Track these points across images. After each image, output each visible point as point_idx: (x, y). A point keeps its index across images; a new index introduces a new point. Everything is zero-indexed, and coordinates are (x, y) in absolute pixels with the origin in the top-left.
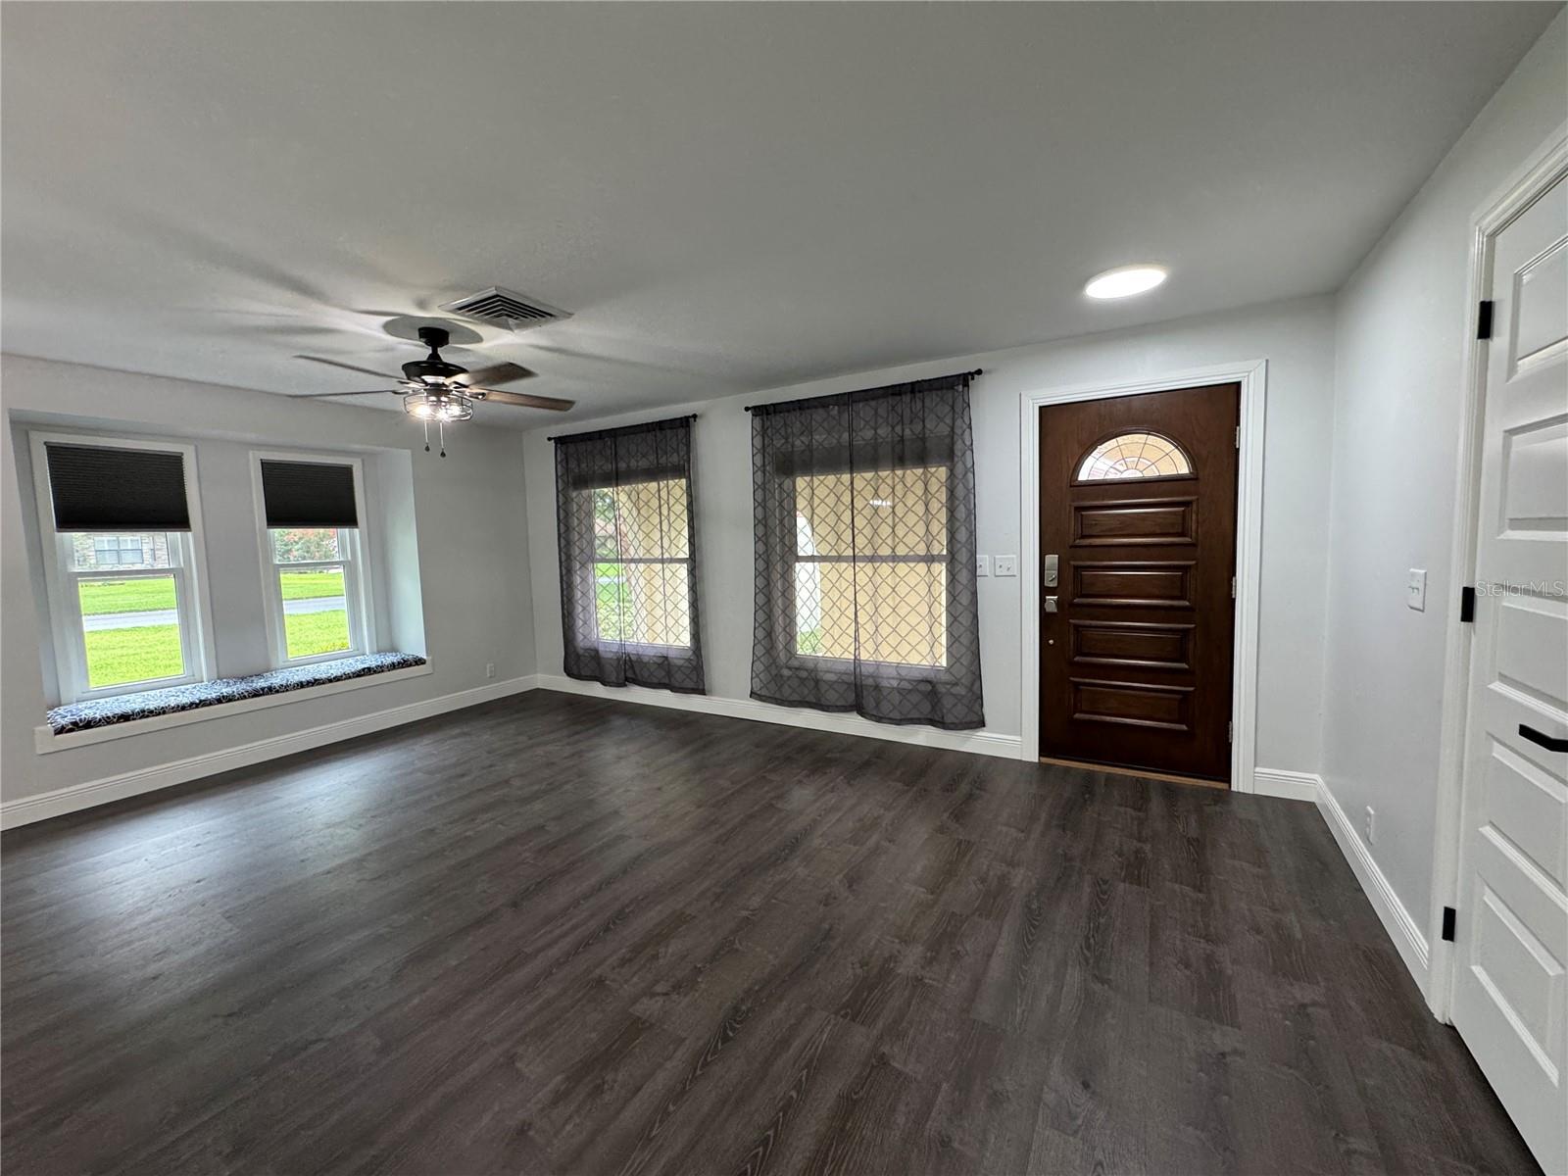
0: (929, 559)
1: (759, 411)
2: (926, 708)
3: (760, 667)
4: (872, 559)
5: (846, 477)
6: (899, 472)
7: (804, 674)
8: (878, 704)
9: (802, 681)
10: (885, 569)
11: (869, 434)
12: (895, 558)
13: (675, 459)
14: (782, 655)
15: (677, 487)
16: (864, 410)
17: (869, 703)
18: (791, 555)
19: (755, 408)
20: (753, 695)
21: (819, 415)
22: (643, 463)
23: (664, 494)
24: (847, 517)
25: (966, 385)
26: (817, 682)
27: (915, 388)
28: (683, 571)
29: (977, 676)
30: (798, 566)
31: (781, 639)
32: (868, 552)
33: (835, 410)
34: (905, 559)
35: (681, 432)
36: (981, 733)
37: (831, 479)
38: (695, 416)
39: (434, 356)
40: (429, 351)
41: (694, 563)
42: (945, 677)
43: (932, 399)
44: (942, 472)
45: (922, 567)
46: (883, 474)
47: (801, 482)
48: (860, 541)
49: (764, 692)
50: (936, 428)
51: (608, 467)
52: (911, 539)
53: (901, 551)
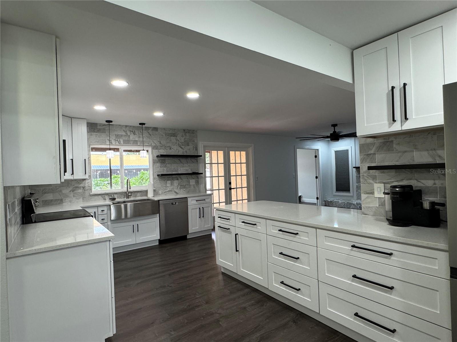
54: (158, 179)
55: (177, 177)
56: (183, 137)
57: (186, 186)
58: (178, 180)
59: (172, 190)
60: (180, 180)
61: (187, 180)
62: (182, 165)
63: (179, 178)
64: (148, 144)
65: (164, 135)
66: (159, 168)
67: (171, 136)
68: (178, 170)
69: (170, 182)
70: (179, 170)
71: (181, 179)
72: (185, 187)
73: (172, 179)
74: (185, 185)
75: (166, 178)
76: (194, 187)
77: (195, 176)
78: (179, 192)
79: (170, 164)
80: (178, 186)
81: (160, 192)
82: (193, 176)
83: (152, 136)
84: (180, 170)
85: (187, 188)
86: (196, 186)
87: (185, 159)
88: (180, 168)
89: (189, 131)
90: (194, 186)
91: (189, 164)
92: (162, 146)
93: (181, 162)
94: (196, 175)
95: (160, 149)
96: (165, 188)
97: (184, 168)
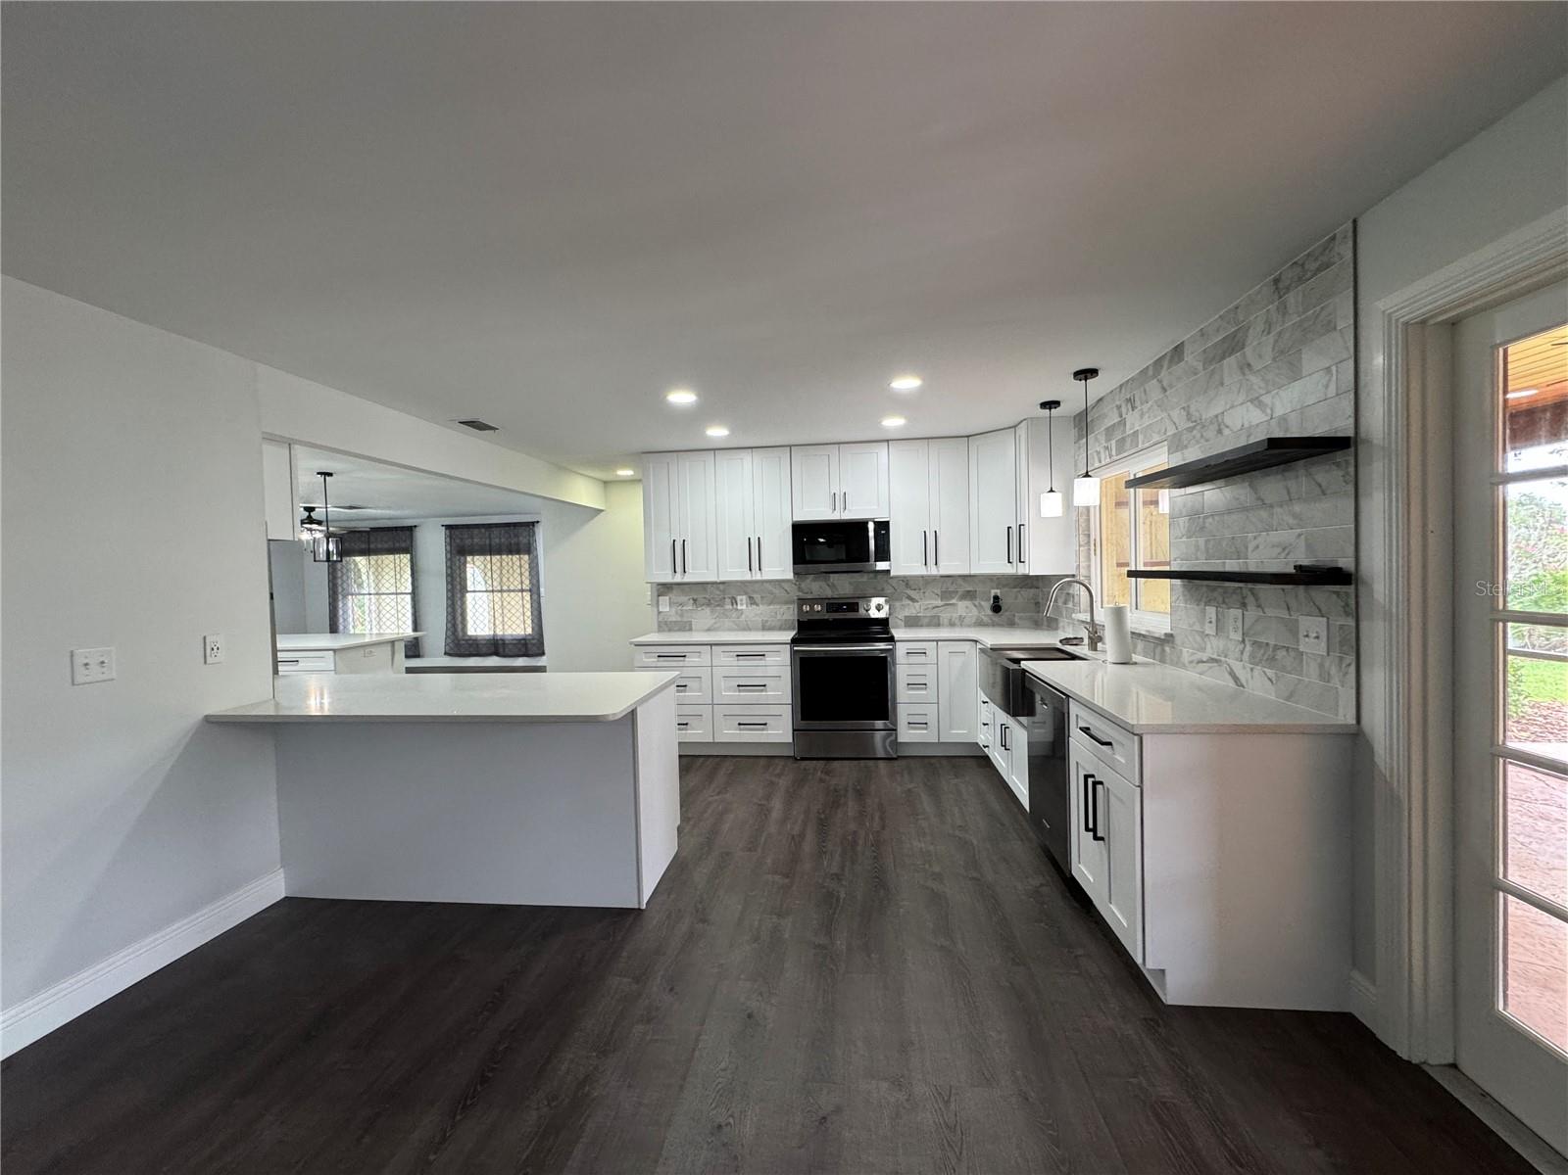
0: (522, 591)
1: (448, 527)
2: (523, 650)
3: (449, 641)
4: (501, 591)
5: (488, 558)
6: (510, 556)
7: (471, 642)
8: (504, 649)
9: (471, 645)
10: (505, 594)
11: (497, 540)
12: (509, 591)
13: (403, 545)
14: (461, 634)
15: (405, 558)
16: (496, 531)
17: (501, 650)
18: (464, 590)
19: (446, 526)
20: (446, 654)
21: (476, 531)
22: (386, 546)
23: (398, 561)
24: (489, 574)
25: (533, 526)
26: (477, 645)
27: (515, 525)
28: (408, 598)
29: (541, 635)
30: (468, 595)
31: (460, 626)
32: (499, 588)
33: (483, 530)
34: (513, 591)
35: (408, 533)
36: (544, 658)
37: (482, 558)
38: (415, 526)
39: (309, 517)
40: (307, 514)
41: (414, 594)
42: (530, 637)
43: (521, 530)
44: (526, 557)
45: (520, 594)
46: (504, 557)
47: (469, 558)
48: (495, 584)
49: (451, 652)
50: (523, 540)
51: (363, 546)
52: (516, 583)
53: (512, 588)
54: (1181, 590)
55: (1241, 588)
56: (1269, 333)
57: (1281, 654)
58: (1244, 605)
59: (1223, 659)
60: (1252, 613)
61: (1284, 614)
62: (1264, 514)
63: (1250, 600)
64: (1159, 432)
65: (1200, 367)
66: (1184, 539)
67: (1223, 358)
68: (1247, 548)
69: (1211, 611)
70: (1251, 547)
71: (1259, 606)
72: (1272, 661)
73: (1224, 602)
74: (1276, 648)
75: (1204, 589)
76: (1325, 676)
77: (1335, 596)
78: (1247, 681)
79: (1216, 518)
80: (1243, 641)
81: (1186, 654)
82: (1322, 594)
83: (1168, 393)
84: (1257, 547)
85: (1284, 669)
86: (1334, 671)
87: (1279, 476)
88: (1255, 538)
89: (1303, 265)
90: (1321, 666)
91: (1297, 508)
92: (1194, 428)
93: (1259, 499)
94: (1337, 588)
95: (1186, 447)
96: (1198, 638)
97: (1276, 537)
